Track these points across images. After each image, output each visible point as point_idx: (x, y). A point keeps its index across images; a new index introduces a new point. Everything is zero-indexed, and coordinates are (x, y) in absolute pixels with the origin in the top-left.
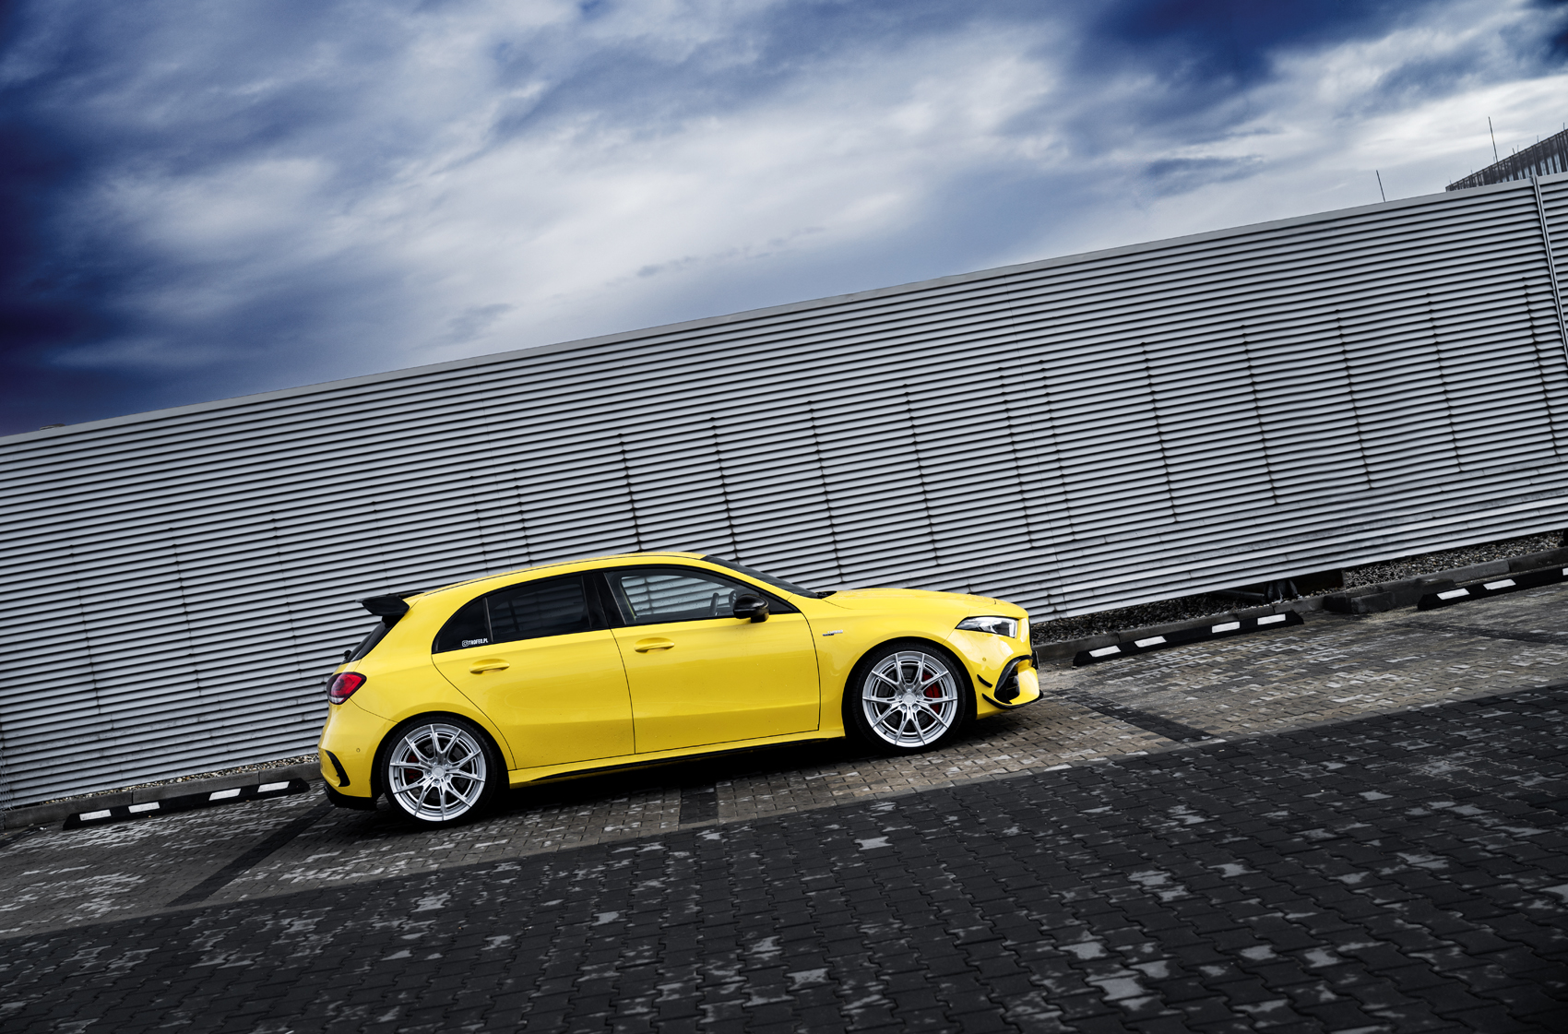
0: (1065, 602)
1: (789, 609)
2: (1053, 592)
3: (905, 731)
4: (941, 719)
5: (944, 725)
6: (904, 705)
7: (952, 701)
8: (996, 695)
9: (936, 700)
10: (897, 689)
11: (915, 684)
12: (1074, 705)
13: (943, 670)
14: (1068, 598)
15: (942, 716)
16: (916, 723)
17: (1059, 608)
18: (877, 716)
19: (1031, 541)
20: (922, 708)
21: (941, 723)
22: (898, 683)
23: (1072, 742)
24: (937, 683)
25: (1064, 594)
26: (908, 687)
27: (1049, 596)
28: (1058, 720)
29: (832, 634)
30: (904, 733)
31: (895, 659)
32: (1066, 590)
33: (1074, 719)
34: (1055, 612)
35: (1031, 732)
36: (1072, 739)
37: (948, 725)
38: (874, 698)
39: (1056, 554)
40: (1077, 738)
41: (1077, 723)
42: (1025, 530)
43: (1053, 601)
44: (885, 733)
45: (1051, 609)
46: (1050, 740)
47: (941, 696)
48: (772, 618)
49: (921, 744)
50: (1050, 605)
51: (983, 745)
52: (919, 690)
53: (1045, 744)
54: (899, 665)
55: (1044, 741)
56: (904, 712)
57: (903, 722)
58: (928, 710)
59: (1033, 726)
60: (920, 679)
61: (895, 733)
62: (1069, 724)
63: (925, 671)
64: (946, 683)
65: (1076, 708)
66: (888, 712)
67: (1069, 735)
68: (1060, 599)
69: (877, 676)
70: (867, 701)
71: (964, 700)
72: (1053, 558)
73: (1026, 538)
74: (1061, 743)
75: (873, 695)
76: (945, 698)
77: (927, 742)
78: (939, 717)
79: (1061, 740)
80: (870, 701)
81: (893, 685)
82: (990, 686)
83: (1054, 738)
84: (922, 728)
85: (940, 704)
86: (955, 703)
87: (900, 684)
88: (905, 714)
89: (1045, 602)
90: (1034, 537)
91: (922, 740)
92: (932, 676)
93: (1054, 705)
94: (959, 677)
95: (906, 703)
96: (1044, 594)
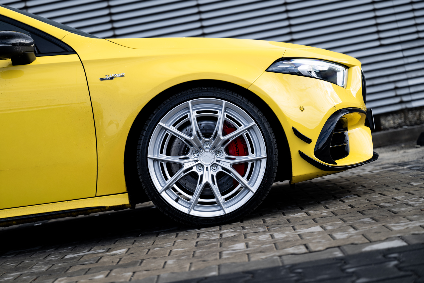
0: (410, 94)
1: (62, 50)
2: (400, 85)
3: (201, 196)
4: (246, 182)
5: (249, 190)
6: (201, 165)
7: (260, 160)
8: (316, 153)
9: (239, 159)
10: (192, 145)
11: (214, 138)
12: (415, 172)
13: (248, 122)
14: (412, 90)
15: (248, 179)
16: (215, 188)
17: (405, 99)
18: (166, 178)
19: (379, 39)
20: (223, 168)
21: (246, 188)
22: (192, 137)
23: (410, 208)
24: (241, 137)
25: (409, 87)
26: (206, 143)
27: (396, 88)
28: (396, 186)
29: (112, 78)
30: (200, 200)
31: (188, 108)
32: (411, 82)
33: (415, 184)
34: (401, 102)
35: (362, 200)
36: (411, 205)
37: (254, 189)
38: (163, 157)
39: (402, 50)
40: (417, 204)
41: (417, 188)
42: (374, 29)
43: (400, 92)
44: (177, 201)
45: (397, 100)
46: (382, 207)
47: (247, 154)
48: (40, 60)
49: (220, 213)
50: (396, 96)
51: (298, 215)
52: (219, 147)
53: (375, 211)
54: (193, 115)
55: (374, 208)
56: (200, 174)
57: (198, 185)
58: (230, 172)
59: (365, 193)
60: (220, 132)
61: (188, 199)
62: (409, 190)
63: (226, 123)
64: (254, 137)
65: (417, 175)
66: (180, 174)
67: (407, 201)
68: (406, 91)
69: (166, 129)
70: (154, 160)
71: (275, 158)
72: (400, 55)
73: (375, 37)
74: (395, 210)
75: (161, 152)
76: (251, 156)
77: (228, 211)
78: (244, 180)
79: (395, 206)
80: (158, 160)
81: (186, 140)
82: (308, 141)
83: (388, 205)
84: (223, 194)
85: (245, 164)
86: (264, 162)
87: (194, 139)
88: (202, 176)
89: (392, 94)
90: (382, 35)
91: (222, 209)
92: (235, 129)
93: (394, 174)
94: (269, 130)
95: (203, 163)
96: (392, 86)
